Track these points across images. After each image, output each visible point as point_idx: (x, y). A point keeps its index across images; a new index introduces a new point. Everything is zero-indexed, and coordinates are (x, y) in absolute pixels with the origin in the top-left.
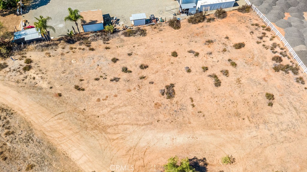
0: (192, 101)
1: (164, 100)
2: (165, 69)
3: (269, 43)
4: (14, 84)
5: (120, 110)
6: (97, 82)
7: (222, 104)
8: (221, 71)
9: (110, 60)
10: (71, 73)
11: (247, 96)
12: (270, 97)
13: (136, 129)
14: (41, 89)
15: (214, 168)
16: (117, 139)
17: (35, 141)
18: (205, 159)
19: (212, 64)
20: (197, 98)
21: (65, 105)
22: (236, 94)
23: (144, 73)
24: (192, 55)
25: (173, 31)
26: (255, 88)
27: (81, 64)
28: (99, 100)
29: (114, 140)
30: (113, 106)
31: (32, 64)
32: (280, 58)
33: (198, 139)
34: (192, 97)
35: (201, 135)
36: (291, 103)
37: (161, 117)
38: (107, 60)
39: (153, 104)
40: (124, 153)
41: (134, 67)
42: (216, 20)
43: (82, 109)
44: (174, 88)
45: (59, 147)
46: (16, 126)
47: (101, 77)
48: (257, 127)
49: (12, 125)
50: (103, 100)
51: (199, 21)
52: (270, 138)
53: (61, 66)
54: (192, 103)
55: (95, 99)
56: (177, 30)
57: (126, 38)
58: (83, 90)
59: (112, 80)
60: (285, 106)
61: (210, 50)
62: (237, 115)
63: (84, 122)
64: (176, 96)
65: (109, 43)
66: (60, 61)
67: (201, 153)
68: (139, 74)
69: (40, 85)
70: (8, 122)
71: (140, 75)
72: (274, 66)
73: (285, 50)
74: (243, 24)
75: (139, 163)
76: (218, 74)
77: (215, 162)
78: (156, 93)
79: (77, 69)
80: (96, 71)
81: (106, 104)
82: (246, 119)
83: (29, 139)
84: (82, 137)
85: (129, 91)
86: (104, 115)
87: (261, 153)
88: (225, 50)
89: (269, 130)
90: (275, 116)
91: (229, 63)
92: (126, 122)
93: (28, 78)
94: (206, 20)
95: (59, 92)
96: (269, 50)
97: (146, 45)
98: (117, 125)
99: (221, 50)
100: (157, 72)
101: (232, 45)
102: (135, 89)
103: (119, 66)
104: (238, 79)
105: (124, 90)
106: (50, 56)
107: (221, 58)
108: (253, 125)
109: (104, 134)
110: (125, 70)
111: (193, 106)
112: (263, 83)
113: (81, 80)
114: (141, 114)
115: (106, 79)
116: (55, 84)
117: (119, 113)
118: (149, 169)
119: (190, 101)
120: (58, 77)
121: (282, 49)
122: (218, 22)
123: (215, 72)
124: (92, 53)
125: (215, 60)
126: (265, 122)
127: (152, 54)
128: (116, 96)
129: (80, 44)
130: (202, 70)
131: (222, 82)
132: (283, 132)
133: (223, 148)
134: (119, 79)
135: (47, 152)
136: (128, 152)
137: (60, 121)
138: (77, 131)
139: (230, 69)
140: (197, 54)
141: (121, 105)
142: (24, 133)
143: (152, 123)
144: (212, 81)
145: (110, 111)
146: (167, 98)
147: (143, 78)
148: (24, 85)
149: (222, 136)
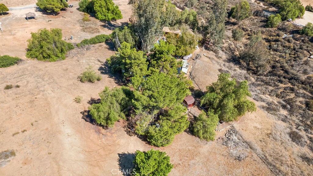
1: (17, 158)
7: (19, 112)
11: (9, 99)
13: (66, 169)
15: (86, 107)
20: (14, 130)
22: (6, 105)
33: (64, 120)
35: (59, 119)
36: (15, 78)
37: (44, 153)
40: (97, 168)
48: (43, 91)
52: (52, 85)
54: (21, 133)
60: (19, 80)
62: (32, 102)
64: (10, 149)
75: (102, 152)
82: (35, 97)
87: (65, 88)
89: (45, 85)
90: (29, 84)
108: (41, 93)
111: (24, 131)
118: (104, 144)
119: (17, 135)
126: (37, 88)
132: (45, 80)
133: (68, 105)
136: (94, 166)
143: (54, 158)
146: (15, 156)
149: (56, 107)
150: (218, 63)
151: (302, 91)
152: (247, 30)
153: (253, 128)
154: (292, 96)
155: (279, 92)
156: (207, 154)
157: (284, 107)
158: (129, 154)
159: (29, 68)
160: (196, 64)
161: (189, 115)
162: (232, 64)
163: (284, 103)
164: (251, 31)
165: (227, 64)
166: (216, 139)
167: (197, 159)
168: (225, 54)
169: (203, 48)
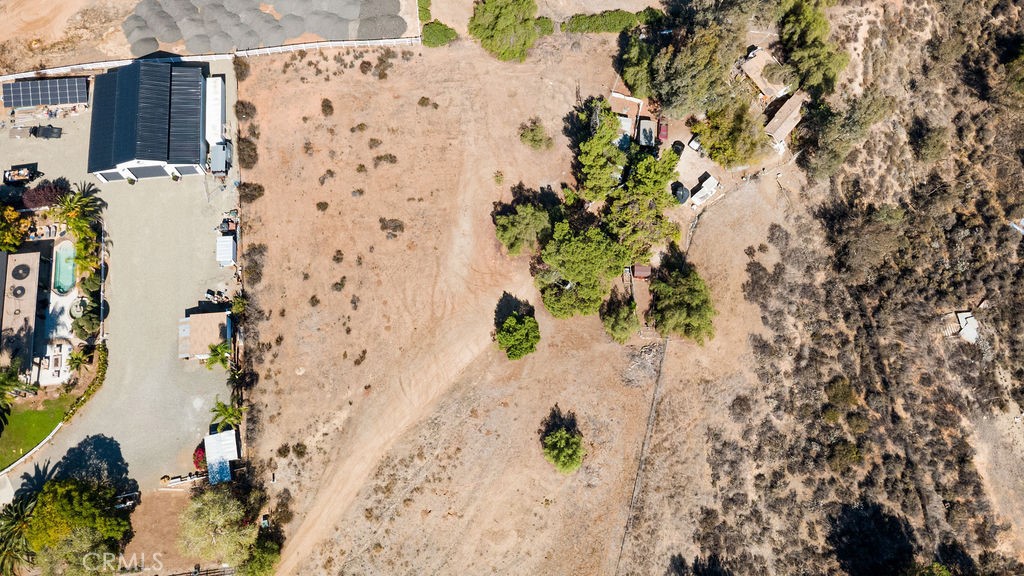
0: (413, 199)
1: (404, 237)
2: (350, 227)
3: (333, 65)
4: (329, 469)
5: (409, 299)
6: (354, 332)
7: (424, 163)
8: (371, 147)
9: (311, 309)
10: (325, 375)
11: (418, 129)
12: (424, 102)
13: (443, 278)
14: (349, 420)
15: (505, 196)
16: (452, 304)
17: (438, 414)
18: (494, 203)
19: (353, 158)
20: (410, 193)
21: (388, 379)
22: (413, 141)
23: (350, 257)
24: (329, 181)
25: (267, 200)
26: (407, 115)
27: (309, 358)
28: (388, 328)
29: (453, 308)
30: (402, 308)
31: (292, 443)
32: (364, 62)
33: (468, 205)
34: (407, 197)
35: (463, 200)
36: (437, 82)
37: (430, 244)
38: (310, 316)
39: (408, 252)
40: (473, 296)
41: (335, 272)
42: (256, 124)
43: (399, 352)
44: (387, 219)
45: (453, 380)
46: (410, 446)
47: (344, 324)
48: (464, 133)
49: (407, 454)
50: (389, 321)
51: (254, 150)
52: (479, 125)
53: (306, 393)
54: (417, 201)
55: (384, 334)
56: (266, 192)
57: (264, 281)
58: (364, 352)
59: (355, 308)
60: (441, 90)
61: (325, 153)
62: (443, 149)
63: (421, 348)
64: (401, 219)
65: (271, 311)
66: (295, 395)
67: (486, 206)
68: (351, 266)
69: (341, 423)
70: (402, 461)
71: (354, 264)
72: (377, 77)
73: (351, 50)
74: (278, 85)
75: (487, 279)
76: (374, 153)
77: (499, 194)
78: (391, 244)
79: (321, 364)
80: (330, 333)
81: (396, 317)
82: (450, 141)
83: (434, 424)
84: (442, 351)
85: (379, 283)
86: (414, 321)
87: (495, 141)
88: (331, 131)
89: (469, 122)
90: (451, 108)
91: (358, 133)
92: (430, 290)
93: (323, 446)
94: (253, 139)
95: (362, 389)
96: (345, 70)
97: (290, 248)
98: (433, 303)
99: (329, 135)
100: (352, 238)
101: (322, 117)
102: (377, 275)
103: (326, 296)
104: (389, 130)
105: (376, 291)
106: (279, 414)
107: (345, 141)
108: (460, 137)
109: (443, 321)
110: (339, 286)
111: (421, 200)
112: (401, 102)
113: (345, 355)
114: (421, 270)
115: (351, 317)
116: (344, 398)
117: (414, 300)
118: (496, 268)
119: (412, 203)
120: (329, 396)
121: (348, 53)
122: (261, 120)
123: (370, 157)
124: (288, 340)
125: (347, 150)
126: (459, 121)
127: (313, 241)
128: (385, 303)
129: (260, 361)
130: (362, 174)
131: (389, 152)
132: (475, 108)
133: (483, 180)
134: (354, 296)
135: (458, 395)
136: (472, 291)
137: (413, 382)
138: (432, 356)
139: (368, 135)
140: (330, 173)
141: (402, 296)
142: (425, 432)
143: (438, 258)
144: (385, 165)
145: (409, 312)
146: (403, 231)
147: (360, 261)
148: (335, 452)
149: (468, 176)
150: (789, 208)
151: (855, 358)
152: (981, 141)
153: (692, 360)
154: (834, 352)
155: (827, 330)
156: (597, 355)
157: (799, 358)
158: (516, 299)
159: (463, 64)
160: (736, 194)
161: (626, 290)
162: (817, 225)
163: (806, 353)
164: (987, 148)
165: (807, 219)
166: (626, 344)
167: (582, 353)
168: (828, 192)
169: (797, 155)
